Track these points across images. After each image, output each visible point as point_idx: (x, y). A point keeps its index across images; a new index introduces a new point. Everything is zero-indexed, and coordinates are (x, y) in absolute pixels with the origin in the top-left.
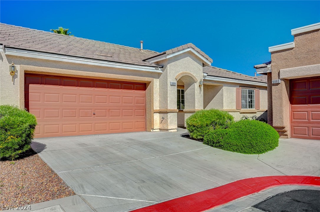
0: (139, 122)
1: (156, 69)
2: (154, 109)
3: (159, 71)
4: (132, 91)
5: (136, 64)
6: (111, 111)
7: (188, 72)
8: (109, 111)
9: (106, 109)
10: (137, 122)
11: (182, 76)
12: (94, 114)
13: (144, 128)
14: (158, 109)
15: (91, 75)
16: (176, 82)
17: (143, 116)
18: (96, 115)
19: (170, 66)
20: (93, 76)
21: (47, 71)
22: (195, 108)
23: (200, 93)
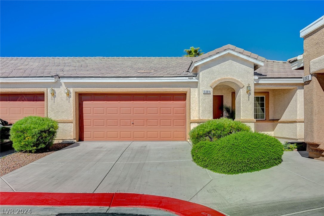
0: (179, 131)
1: (189, 79)
2: (191, 119)
3: (194, 80)
4: (171, 102)
5: (165, 76)
6: (149, 121)
7: (229, 77)
8: (147, 121)
9: (144, 119)
10: (177, 131)
11: (219, 82)
12: (133, 124)
13: (184, 137)
14: (197, 119)
15: (124, 91)
16: (211, 90)
17: (184, 126)
18: (134, 125)
19: (203, 74)
20: (126, 91)
21: (90, 91)
22: (240, 117)
23: (249, 100)
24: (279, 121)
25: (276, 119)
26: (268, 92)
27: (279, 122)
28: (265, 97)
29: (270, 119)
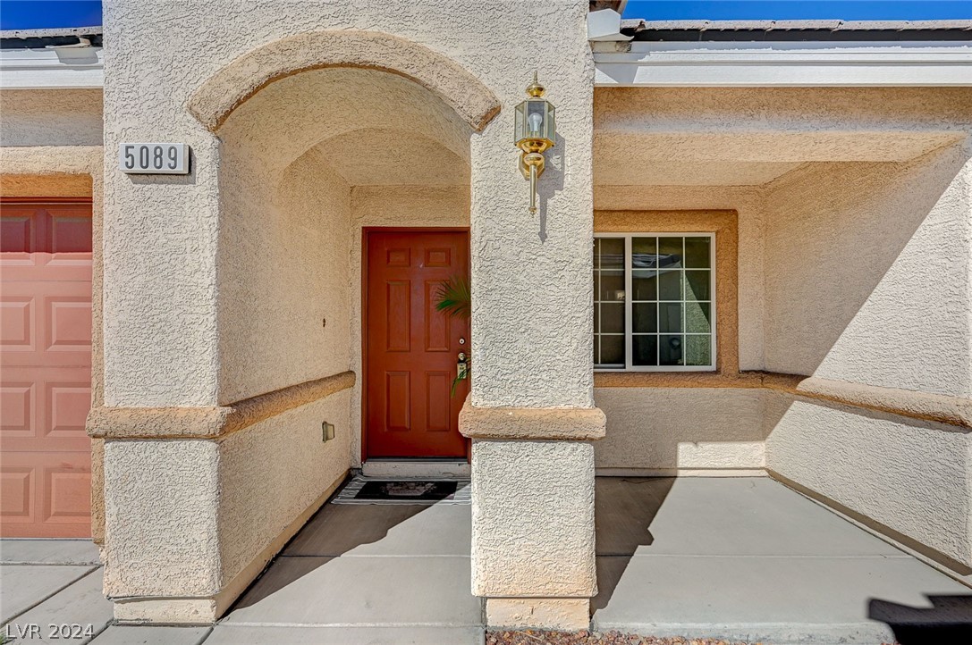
0: (82, 470)
1: (70, 64)
23: (543, 236)
24: (803, 386)
25: (778, 369)
26: (735, 211)
27: (799, 394)
28: (713, 236)
29: (744, 366)
